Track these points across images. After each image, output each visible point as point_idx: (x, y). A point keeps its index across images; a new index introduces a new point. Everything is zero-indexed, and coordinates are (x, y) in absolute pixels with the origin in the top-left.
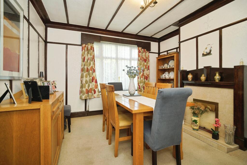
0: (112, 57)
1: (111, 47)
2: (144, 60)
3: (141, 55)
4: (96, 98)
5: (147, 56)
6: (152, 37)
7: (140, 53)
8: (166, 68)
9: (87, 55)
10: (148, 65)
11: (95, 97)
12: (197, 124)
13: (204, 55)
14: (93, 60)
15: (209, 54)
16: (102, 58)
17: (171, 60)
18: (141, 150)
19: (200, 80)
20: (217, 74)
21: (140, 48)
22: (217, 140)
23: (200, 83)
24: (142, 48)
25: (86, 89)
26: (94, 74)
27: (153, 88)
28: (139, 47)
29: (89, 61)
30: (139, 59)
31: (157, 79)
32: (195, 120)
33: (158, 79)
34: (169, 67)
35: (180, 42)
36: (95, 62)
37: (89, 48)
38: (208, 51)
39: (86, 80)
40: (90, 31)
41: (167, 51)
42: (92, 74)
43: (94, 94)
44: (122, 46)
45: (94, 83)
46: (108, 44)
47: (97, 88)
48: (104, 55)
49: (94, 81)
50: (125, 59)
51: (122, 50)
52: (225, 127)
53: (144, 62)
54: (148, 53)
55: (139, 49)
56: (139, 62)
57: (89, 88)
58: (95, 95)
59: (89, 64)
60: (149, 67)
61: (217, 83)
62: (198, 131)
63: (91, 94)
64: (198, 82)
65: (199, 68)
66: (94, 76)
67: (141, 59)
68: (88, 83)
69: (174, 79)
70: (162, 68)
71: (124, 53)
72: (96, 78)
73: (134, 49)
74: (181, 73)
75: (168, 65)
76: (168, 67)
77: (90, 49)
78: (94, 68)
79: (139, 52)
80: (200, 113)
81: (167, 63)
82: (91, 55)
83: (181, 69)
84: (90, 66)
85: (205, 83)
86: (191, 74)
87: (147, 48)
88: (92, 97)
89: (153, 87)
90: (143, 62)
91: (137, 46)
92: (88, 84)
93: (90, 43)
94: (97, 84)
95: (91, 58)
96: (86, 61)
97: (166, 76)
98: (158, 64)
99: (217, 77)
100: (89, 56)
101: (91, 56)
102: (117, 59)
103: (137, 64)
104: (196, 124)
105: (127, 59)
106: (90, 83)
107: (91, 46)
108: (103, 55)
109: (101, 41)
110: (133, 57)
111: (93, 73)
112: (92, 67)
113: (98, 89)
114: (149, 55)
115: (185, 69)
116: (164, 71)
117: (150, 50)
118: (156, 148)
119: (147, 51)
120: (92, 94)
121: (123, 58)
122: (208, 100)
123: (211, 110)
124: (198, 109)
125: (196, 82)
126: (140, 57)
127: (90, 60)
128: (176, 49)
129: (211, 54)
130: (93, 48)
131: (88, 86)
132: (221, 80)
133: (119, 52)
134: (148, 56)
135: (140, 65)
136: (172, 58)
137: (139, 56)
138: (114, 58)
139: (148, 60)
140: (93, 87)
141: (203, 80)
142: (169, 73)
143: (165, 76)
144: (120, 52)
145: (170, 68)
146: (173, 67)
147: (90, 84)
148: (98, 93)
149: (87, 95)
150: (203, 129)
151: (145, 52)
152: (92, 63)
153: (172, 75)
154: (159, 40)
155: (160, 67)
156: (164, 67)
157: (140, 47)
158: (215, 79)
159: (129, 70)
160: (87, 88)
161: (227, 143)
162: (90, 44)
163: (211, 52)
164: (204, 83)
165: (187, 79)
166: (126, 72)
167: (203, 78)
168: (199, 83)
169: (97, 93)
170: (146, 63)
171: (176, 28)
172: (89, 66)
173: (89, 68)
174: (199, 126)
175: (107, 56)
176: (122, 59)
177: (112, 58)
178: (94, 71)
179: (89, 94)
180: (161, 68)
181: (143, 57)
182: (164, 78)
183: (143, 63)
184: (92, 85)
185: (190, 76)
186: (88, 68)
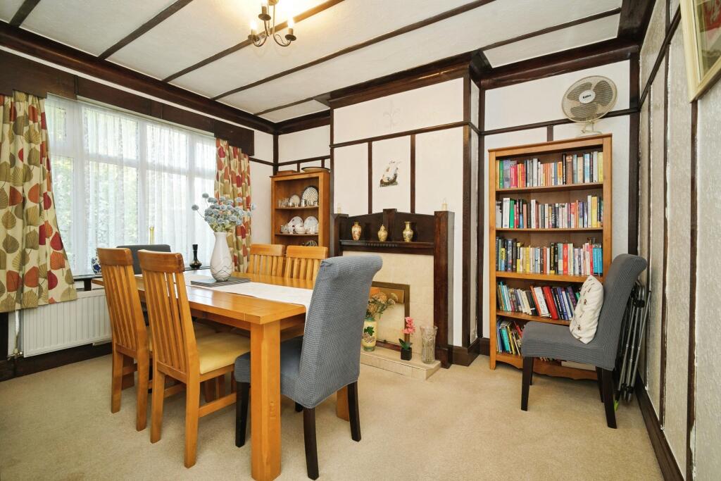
0: (125, 156)
1: (117, 126)
2: (235, 180)
3: (226, 165)
4: (59, 305)
5: (243, 169)
6: (259, 116)
7: (224, 157)
8: (297, 207)
9: (12, 140)
10: (247, 196)
11: (52, 302)
12: (374, 335)
13: (383, 183)
14: (41, 163)
15: (393, 182)
16: (80, 157)
17: (310, 186)
18: (274, 418)
19: (377, 238)
20: (408, 227)
21: (224, 144)
22: (409, 360)
23: (378, 245)
24: (229, 144)
25: (10, 274)
26: (48, 216)
27: (275, 259)
28: (221, 141)
29: (20, 164)
30: (220, 175)
31: (274, 236)
32: (368, 328)
33: (276, 235)
34: (305, 203)
35: (333, 146)
36: (49, 168)
37: (20, 114)
38: (392, 177)
39: (8, 236)
40: (23, 45)
41: (298, 162)
42: (40, 215)
43: (50, 291)
44: (162, 125)
45: (48, 248)
46: (105, 110)
47: (62, 266)
48: (90, 148)
49: (48, 241)
50: (171, 170)
51: (160, 141)
52: (422, 330)
53: (235, 185)
54: (246, 159)
55: (221, 145)
56: (220, 183)
57: (20, 269)
58: (55, 293)
59: (21, 175)
60: (248, 200)
61: (407, 244)
62: (373, 350)
63: (35, 290)
64: (374, 243)
65: (374, 211)
66: (46, 222)
67: (225, 176)
68: (19, 250)
69: (317, 236)
70: (287, 206)
71: (170, 149)
72: (55, 230)
73: (203, 143)
74: (336, 220)
75: (301, 198)
76: (303, 205)
77: (27, 118)
78: (45, 190)
79: (221, 153)
80: (379, 311)
81: (299, 193)
82: (30, 142)
83: (336, 212)
84: (27, 184)
85: (387, 245)
86: (359, 224)
87: (244, 145)
88: (41, 302)
89: (277, 257)
90: (233, 186)
91: (213, 134)
92: (18, 253)
93: (27, 94)
94: (61, 252)
95: (33, 153)
96: (9, 162)
97: (296, 226)
98: (275, 194)
99: (408, 233)
100: (22, 143)
101: (33, 145)
102: (142, 166)
103: (215, 190)
104: (371, 335)
105: (179, 172)
106: (32, 248)
107: (33, 108)
108: (85, 148)
109: (78, 97)
110: (198, 164)
111: (45, 212)
112: (38, 187)
113: (65, 270)
114: (248, 167)
115: (344, 212)
116: (290, 213)
117: (253, 154)
118: (314, 400)
119: (242, 155)
120: (41, 291)
121: (166, 165)
122: (391, 282)
123: (398, 302)
124: (375, 302)
125: (369, 243)
126: (223, 171)
127: (26, 161)
128: (320, 161)
129: (397, 184)
130: (43, 115)
131: (19, 260)
132: (414, 238)
133: (149, 143)
134: (246, 170)
135: (225, 193)
136: (312, 182)
137: (220, 166)
138: (130, 164)
139: (246, 180)
140: (42, 263)
141: (383, 238)
142: (303, 220)
143: (293, 226)
144: (153, 146)
145: (308, 207)
146: (316, 205)
147: (28, 251)
148: (67, 286)
149: (13, 294)
150: (382, 345)
151: (237, 157)
152: (37, 172)
153: (311, 226)
154: (277, 130)
155: (280, 202)
156: (291, 204)
157: (224, 139)
158: (404, 237)
159: (213, 207)
160: (11, 266)
161: (425, 363)
162: (24, 96)
163: (397, 180)
164: (384, 245)
165: (350, 237)
166: (203, 214)
167: (382, 234)
168: (375, 245)
169: (62, 285)
170: (240, 190)
171: (324, 108)
172: (25, 181)
173: (25, 189)
174: (375, 340)
175: (102, 151)
176: (161, 169)
177: (121, 160)
178: (48, 203)
179: (27, 289)
180: (284, 207)
181: (232, 169)
182: (291, 233)
183: (231, 189)
184: (40, 257)
185: (356, 230)
186: (19, 189)
